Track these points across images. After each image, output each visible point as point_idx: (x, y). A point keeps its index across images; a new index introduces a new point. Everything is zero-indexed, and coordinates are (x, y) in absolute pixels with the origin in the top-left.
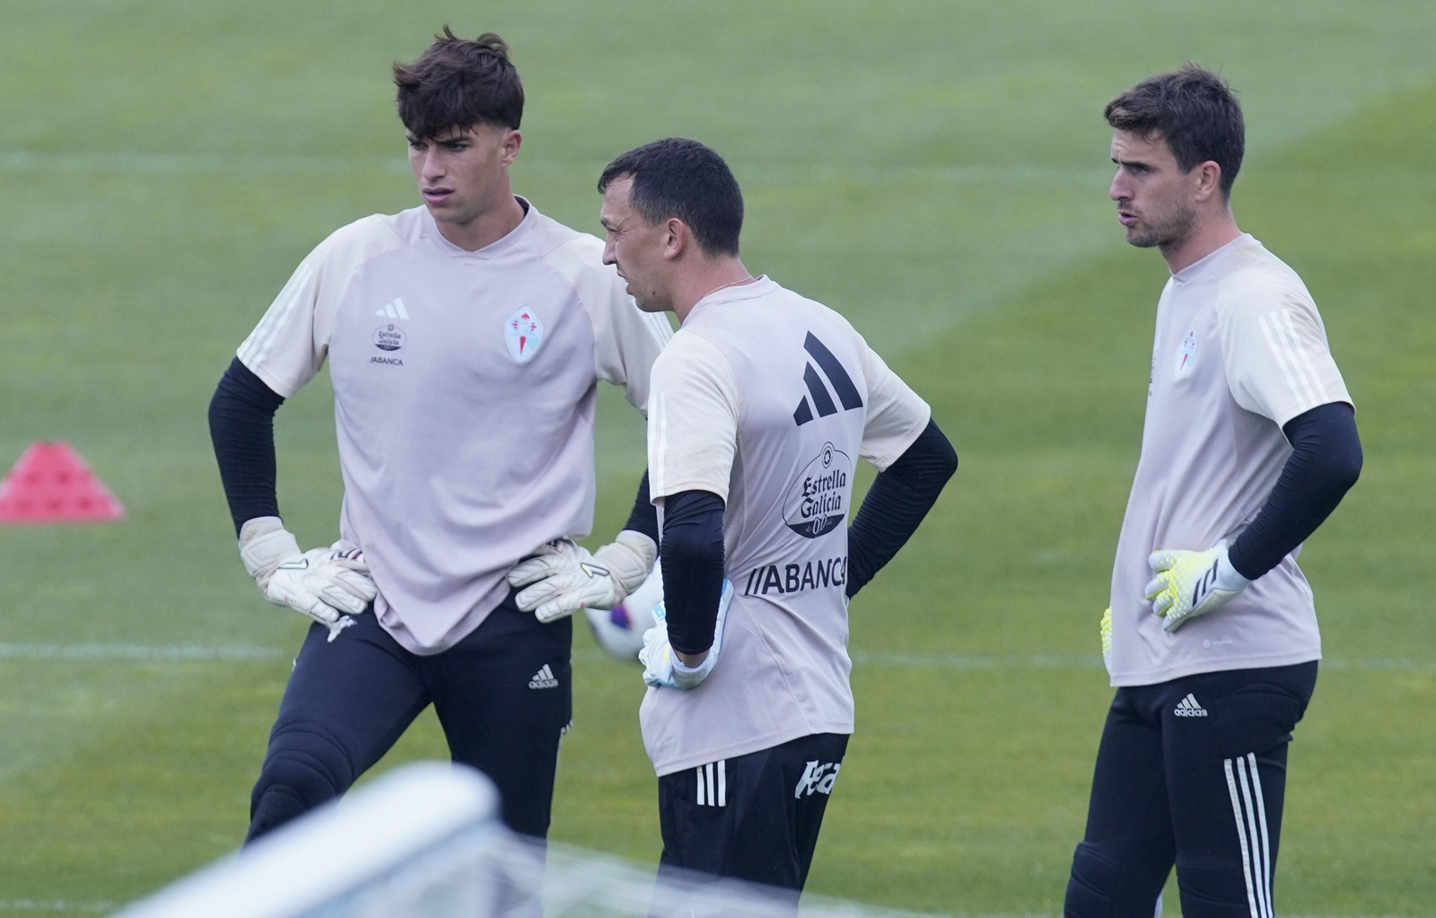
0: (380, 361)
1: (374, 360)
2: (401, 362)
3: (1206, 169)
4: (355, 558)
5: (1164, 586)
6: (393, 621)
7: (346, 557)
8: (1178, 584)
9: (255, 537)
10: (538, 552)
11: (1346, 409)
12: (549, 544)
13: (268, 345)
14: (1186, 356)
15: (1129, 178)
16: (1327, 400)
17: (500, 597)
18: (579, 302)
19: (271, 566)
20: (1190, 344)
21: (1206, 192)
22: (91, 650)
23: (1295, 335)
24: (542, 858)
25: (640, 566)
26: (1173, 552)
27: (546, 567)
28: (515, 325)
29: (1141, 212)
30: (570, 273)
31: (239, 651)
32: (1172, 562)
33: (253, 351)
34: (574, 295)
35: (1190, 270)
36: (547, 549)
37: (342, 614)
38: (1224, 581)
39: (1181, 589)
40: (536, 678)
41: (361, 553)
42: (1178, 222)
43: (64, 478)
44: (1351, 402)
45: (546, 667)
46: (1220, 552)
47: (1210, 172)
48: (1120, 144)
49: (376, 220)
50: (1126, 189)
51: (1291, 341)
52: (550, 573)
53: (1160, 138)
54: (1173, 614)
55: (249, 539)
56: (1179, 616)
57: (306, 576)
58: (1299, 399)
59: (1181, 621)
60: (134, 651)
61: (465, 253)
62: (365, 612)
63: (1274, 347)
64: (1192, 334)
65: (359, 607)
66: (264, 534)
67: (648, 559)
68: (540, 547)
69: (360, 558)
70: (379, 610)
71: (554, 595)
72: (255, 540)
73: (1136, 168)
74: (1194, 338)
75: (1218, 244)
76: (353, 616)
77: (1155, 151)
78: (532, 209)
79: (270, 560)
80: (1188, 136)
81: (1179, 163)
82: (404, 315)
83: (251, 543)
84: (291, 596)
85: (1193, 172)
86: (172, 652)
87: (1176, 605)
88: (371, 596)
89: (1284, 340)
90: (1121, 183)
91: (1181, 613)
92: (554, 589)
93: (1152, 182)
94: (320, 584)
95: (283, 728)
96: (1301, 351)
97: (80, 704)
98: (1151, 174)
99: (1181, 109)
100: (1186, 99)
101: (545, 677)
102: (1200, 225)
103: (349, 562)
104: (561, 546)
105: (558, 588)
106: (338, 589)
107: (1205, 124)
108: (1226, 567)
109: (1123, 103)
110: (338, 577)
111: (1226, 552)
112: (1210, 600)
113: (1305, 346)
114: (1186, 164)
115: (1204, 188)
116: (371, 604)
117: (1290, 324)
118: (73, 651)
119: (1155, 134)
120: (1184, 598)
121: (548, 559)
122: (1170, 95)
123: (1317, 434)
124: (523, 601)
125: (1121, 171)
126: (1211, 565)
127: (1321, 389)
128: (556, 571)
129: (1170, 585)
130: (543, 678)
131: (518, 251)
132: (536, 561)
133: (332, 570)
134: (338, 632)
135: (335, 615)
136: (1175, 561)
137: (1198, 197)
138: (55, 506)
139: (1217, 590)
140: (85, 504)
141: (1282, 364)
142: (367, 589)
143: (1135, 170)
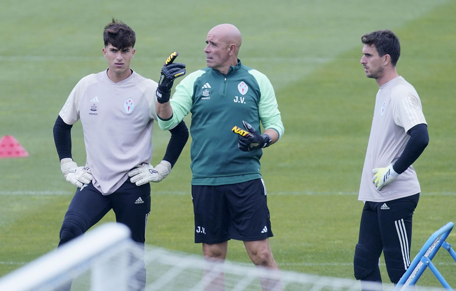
0: (91, 114)
1: (90, 114)
2: (97, 114)
3: (386, 56)
4: (87, 170)
5: (376, 178)
6: (98, 185)
7: (86, 169)
8: (379, 177)
9: (64, 163)
10: (137, 167)
11: (425, 125)
12: (140, 164)
13: (65, 111)
14: (383, 110)
15: (366, 58)
16: (420, 123)
17: (126, 179)
18: (145, 97)
19: (68, 171)
20: (384, 106)
21: (386, 63)
22: (20, 193)
23: (411, 104)
24: (143, 249)
25: (167, 170)
26: (378, 169)
27: (138, 171)
28: (127, 103)
29: (369, 67)
30: (143, 90)
31: (60, 193)
32: (378, 171)
33: (62, 113)
34: (144, 95)
35: (384, 86)
36: (139, 166)
37: (84, 184)
38: (392, 175)
39: (380, 178)
40: (137, 201)
41: (89, 168)
42: (379, 70)
43: (12, 145)
44: (426, 123)
45: (140, 198)
46: (391, 167)
47: (387, 57)
48: (365, 48)
49: (92, 75)
50: (365, 61)
51: (410, 106)
52: (139, 172)
53: (374, 46)
54: (379, 185)
55: (62, 164)
56: (380, 185)
57: (75, 174)
58: (412, 123)
59: (381, 187)
60: (31, 193)
61: (114, 83)
62: (90, 183)
63: (406, 108)
64: (385, 104)
65: (88, 182)
66: (66, 163)
67: (169, 168)
68: (137, 165)
69: (89, 170)
70: (93, 182)
71: (141, 178)
72: (64, 164)
73: (368, 55)
74: (385, 105)
75: (392, 78)
76: (87, 184)
77: (372, 50)
78: (134, 72)
79: (67, 170)
80: (381, 47)
81: (379, 54)
82: (98, 101)
83: (63, 165)
84: (71, 180)
85: (383, 57)
86: (42, 193)
87: (379, 183)
88: (91, 179)
89: (409, 106)
90: (364, 59)
91: (381, 185)
92: (140, 177)
93: (372, 59)
94: (78, 176)
95: (68, 213)
96: (413, 109)
97: (17, 207)
98: (372, 57)
99: (380, 39)
100: (382, 36)
101: (140, 200)
102: (386, 72)
103: (86, 170)
104: (143, 165)
105: (141, 177)
106: (83, 178)
107: (387, 44)
108: (392, 171)
109: (366, 37)
110: (83, 174)
111: (392, 167)
112: (389, 180)
113: (414, 108)
114: (381, 55)
115: (386, 62)
116: (91, 181)
117: (410, 101)
118: (14, 193)
119: (373, 45)
120: (381, 181)
121: (138, 169)
122: (378, 35)
123: (417, 132)
124: (132, 180)
125: (364, 55)
126: (388, 171)
127: (418, 120)
128: (141, 172)
129: (377, 177)
130: (139, 200)
131: (129, 83)
132: (135, 170)
133: (82, 172)
134: (83, 188)
135: (82, 184)
136: (379, 171)
137: (385, 64)
138: (10, 153)
139: (390, 178)
140: (18, 153)
141: (408, 112)
142: (90, 177)
143: (368, 56)
